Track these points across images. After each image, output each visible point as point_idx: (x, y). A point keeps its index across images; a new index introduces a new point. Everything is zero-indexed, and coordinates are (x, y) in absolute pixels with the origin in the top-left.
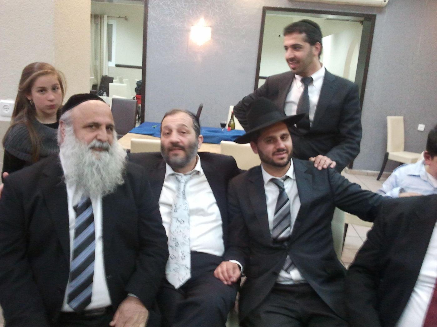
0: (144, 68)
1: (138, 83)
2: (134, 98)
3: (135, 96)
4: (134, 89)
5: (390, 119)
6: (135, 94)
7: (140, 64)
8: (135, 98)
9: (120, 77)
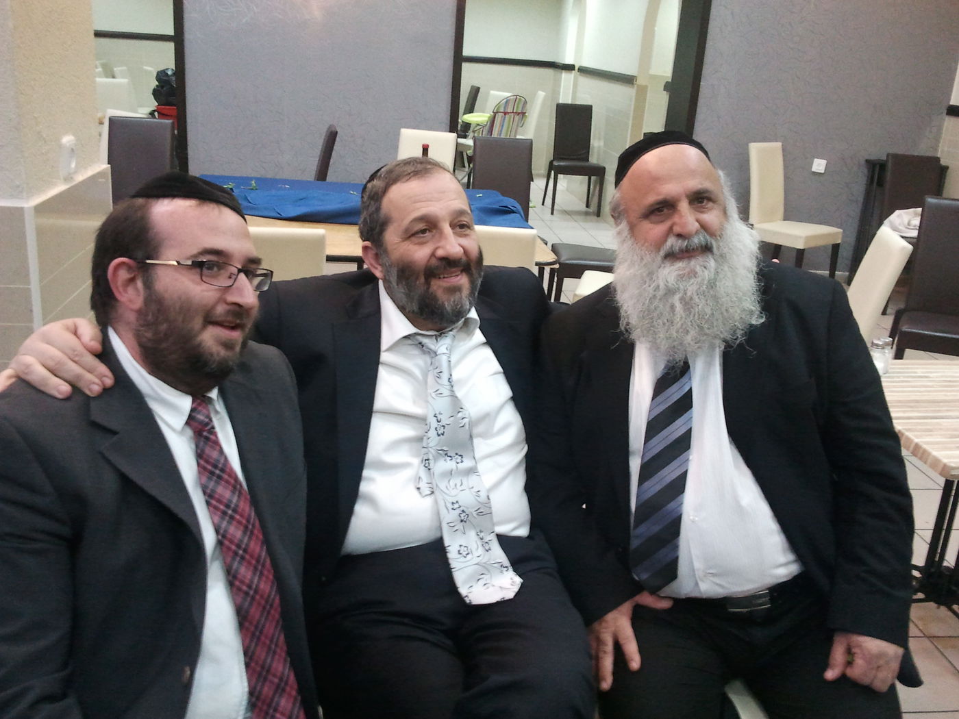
0: (178, 39)
1: (162, 76)
2: (152, 114)
3: (155, 108)
4: (151, 92)
5: (755, 149)
6: (152, 104)
7: (170, 31)
8: (156, 114)
9: (104, 61)
